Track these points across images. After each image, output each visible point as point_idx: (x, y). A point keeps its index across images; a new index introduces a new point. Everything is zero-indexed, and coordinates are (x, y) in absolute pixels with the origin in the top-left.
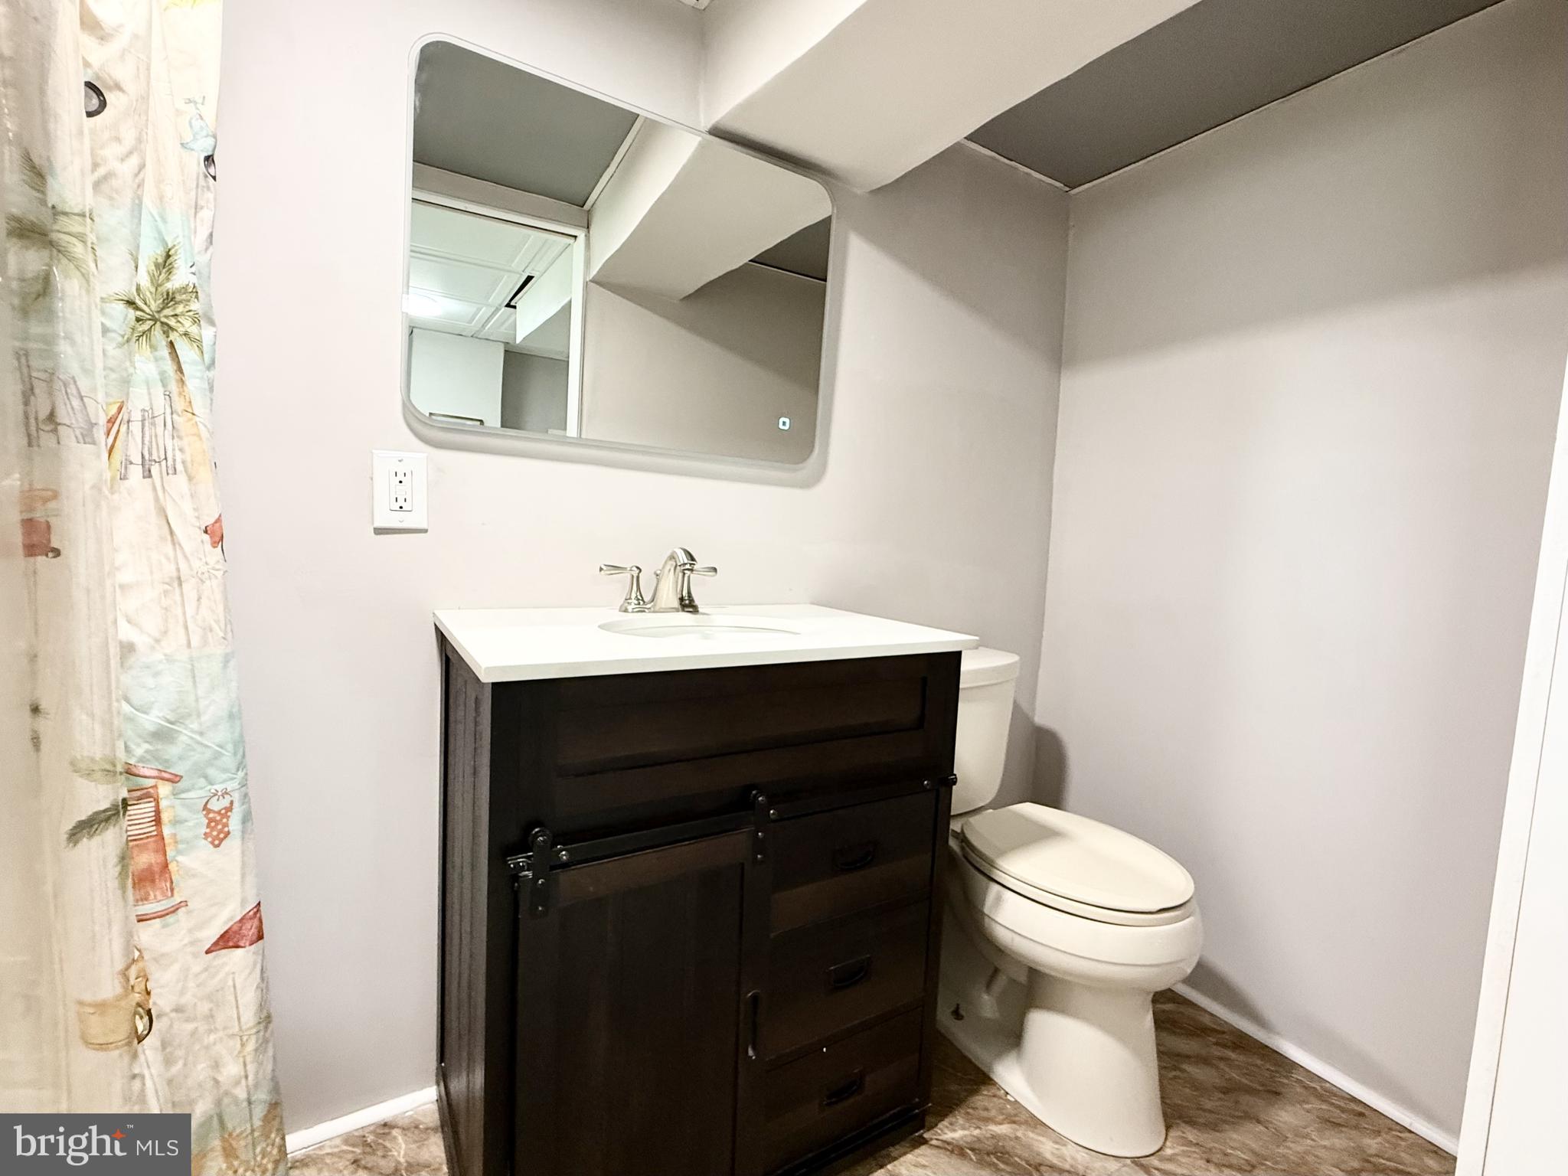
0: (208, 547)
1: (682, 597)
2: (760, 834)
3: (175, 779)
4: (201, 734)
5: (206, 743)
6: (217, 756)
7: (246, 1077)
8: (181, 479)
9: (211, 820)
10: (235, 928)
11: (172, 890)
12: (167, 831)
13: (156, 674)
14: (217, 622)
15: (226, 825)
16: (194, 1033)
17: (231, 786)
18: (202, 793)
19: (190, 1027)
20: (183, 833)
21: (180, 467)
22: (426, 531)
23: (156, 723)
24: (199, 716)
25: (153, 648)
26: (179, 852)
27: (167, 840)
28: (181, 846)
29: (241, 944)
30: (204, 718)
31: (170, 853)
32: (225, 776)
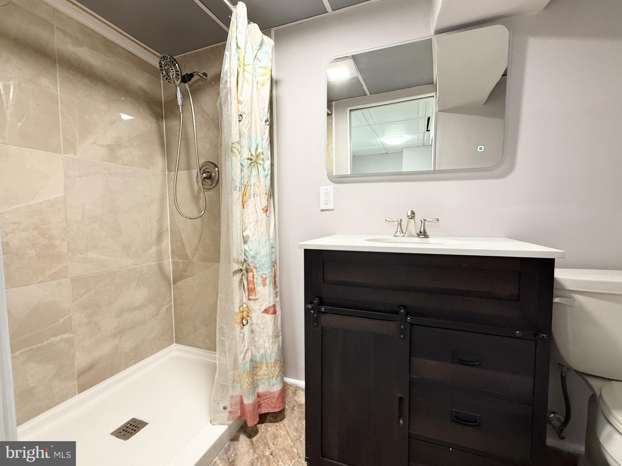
0: (263, 213)
1: (421, 231)
2: (402, 326)
3: (256, 268)
4: (261, 258)
5: (262, 261)
6: (264, 264)
7: (270, 348)
8: (258, 197)
9: (263, 280)
10: (268, 309)
11: (256, 294)
12: (255, 280)
13: (253, 243)
14: (264, 231)
15: (265, 282)
16: (260, 331)
17: (267, 272)
18: (261, 273)
19: (259, 330)
20: (258, 282)
21: (258, 195)
22: (333, 210)
23: (253, 254)
24: (260, 254)
25: (252, 237)
26: (257, 286)
27: (255, 283)
28: (258, 285)
29: (269, 313)
30: (261, 254)
31: (256, 286)
32: (265, 270)
